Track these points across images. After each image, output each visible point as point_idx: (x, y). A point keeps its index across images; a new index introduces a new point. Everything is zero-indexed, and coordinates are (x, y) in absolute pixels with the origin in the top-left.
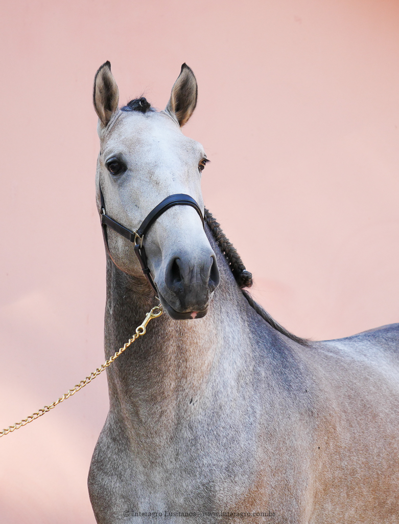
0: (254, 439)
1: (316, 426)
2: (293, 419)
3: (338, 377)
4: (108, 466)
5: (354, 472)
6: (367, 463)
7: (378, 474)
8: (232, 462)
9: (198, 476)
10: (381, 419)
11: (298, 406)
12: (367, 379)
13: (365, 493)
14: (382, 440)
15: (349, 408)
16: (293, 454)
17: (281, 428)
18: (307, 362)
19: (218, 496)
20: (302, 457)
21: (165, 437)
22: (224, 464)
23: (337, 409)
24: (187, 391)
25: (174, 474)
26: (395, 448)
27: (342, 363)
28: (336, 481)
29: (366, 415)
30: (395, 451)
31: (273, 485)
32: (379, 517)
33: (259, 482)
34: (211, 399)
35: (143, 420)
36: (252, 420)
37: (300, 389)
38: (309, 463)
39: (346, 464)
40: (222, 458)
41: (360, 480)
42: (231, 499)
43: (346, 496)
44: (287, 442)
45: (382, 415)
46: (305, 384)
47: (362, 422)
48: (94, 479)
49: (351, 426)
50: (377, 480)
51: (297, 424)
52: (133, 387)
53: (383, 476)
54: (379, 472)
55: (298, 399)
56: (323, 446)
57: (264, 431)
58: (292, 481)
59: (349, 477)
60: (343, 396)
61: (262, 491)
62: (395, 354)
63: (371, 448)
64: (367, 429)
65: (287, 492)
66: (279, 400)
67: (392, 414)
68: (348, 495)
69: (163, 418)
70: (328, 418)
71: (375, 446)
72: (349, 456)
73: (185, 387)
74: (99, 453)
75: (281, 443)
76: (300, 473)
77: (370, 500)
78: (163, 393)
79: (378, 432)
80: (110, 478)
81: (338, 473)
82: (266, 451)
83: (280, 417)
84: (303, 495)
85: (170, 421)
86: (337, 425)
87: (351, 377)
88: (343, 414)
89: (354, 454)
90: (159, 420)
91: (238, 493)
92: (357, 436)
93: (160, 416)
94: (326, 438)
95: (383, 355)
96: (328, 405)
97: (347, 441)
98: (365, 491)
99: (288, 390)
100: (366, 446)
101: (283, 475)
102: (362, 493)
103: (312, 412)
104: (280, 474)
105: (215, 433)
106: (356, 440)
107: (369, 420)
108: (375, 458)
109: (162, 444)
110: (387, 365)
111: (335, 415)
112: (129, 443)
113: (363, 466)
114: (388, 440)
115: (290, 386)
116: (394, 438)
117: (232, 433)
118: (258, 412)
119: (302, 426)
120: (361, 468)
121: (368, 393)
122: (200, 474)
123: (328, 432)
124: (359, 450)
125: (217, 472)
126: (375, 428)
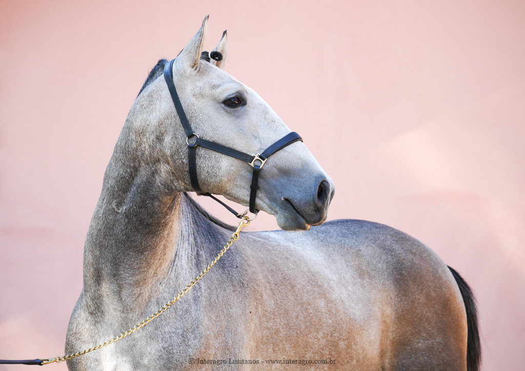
0: (201, 310)
1: (247, 295)
2: (228, 291)
3: (262, 256)
4: (86, 335)
5: (277, 332)
6: (288, 324)
7: (297, 333)
8: (186, 329)
9: (160, 341)
10: (299, 289)
11: (232, 280)
12: (287, 259)
13: (287, 349)
14: (300, 306)
15: (272, 280)
16: (229, 320)
17: (220, 299)
18: (237, 244)
19: (175, 357)
20: (237, 322)
21: (137, 313)
22: (180, 332)
23: (263, 281)
24: (159, 276)
25: (140, 341)
26: (311, 313)
27: (267, 246)
28: (264, 339)
29: (286, 286)
30: (311, 315)
31: (216, 347)
32: (299, 369)
33: (206, 344)
34: (174, 280)
35: (123, 299)
36: (199, 294)
37: (232, 266)
38: (243, 326)
39: (272, 325)
40: (179, 327)
41: (283, 338)
42: (185, 359)
43: (272, 351)
44: (224, 311)
45: (299, 286)
46: (235, 261)
47: (283, 291)
48: (72, 348)
49: (274, 294)
50: (296, 338)
51: (232, 295)
52: (123, 272)
53: (302, 335)
54: (298, 332)
55: (231, 274)
56: (254, 311)
57: (208, 303)
58: (230, 342)
59: (274, 335)
60: (266, 270)
61: (209, 352)
62: (321, 243)
63: (291, 312)
64: (287, 297)
65: (227, 352)
66: (216, 277)
67: (308, 286)
68: (274, 350)
69: (140, 298)
70: (256, 287)
71: (294, 311)
72: (274, 319)
73: (158, 274)
74: (77, 327)
75: (220, 311)
76: (236, 334)
77: (292, 354)
78: (145, 279)
79: (296, 299)
80: (87, 345)
81: (266, 333)
82: (210, 320)
83: (219, 290)
84: (240, 352)
85: (144, 300)
86: (264, 293)
87: (273, 256)
88: (268, 284)
89: (278, 316)
90: (136, 300)
91: (191, 354)
92: (279, 302)
93: (138, 297)
94: (255, 304)
95: (310, 243)
96: (255, 277)
97: (272, 306)
98: (287, 347)
99: (223, 268)
100: (286, 311)
101: (223, 338)
102: (285, 348)
103: (243, 284)
104: (221, 337)
105: (175, 306)
106: (278, 306)
107: (288, 290)
108: (295, 320)
109: (134, 319)
110: (311, 251)
111: (261, 285)
112: (103, 316)
113: (285, 326)
114: (305, 306)
115: (224, 264)
116: (309, 304)
117: (186, 306)
118: (203, 287)
119: (235, 297)
120: (283, 328)
121: (288, 268)
122: (162, 340)
123: (256, 299)
124: (281, 314)
125: (175, 338)
126: (293, 296)
